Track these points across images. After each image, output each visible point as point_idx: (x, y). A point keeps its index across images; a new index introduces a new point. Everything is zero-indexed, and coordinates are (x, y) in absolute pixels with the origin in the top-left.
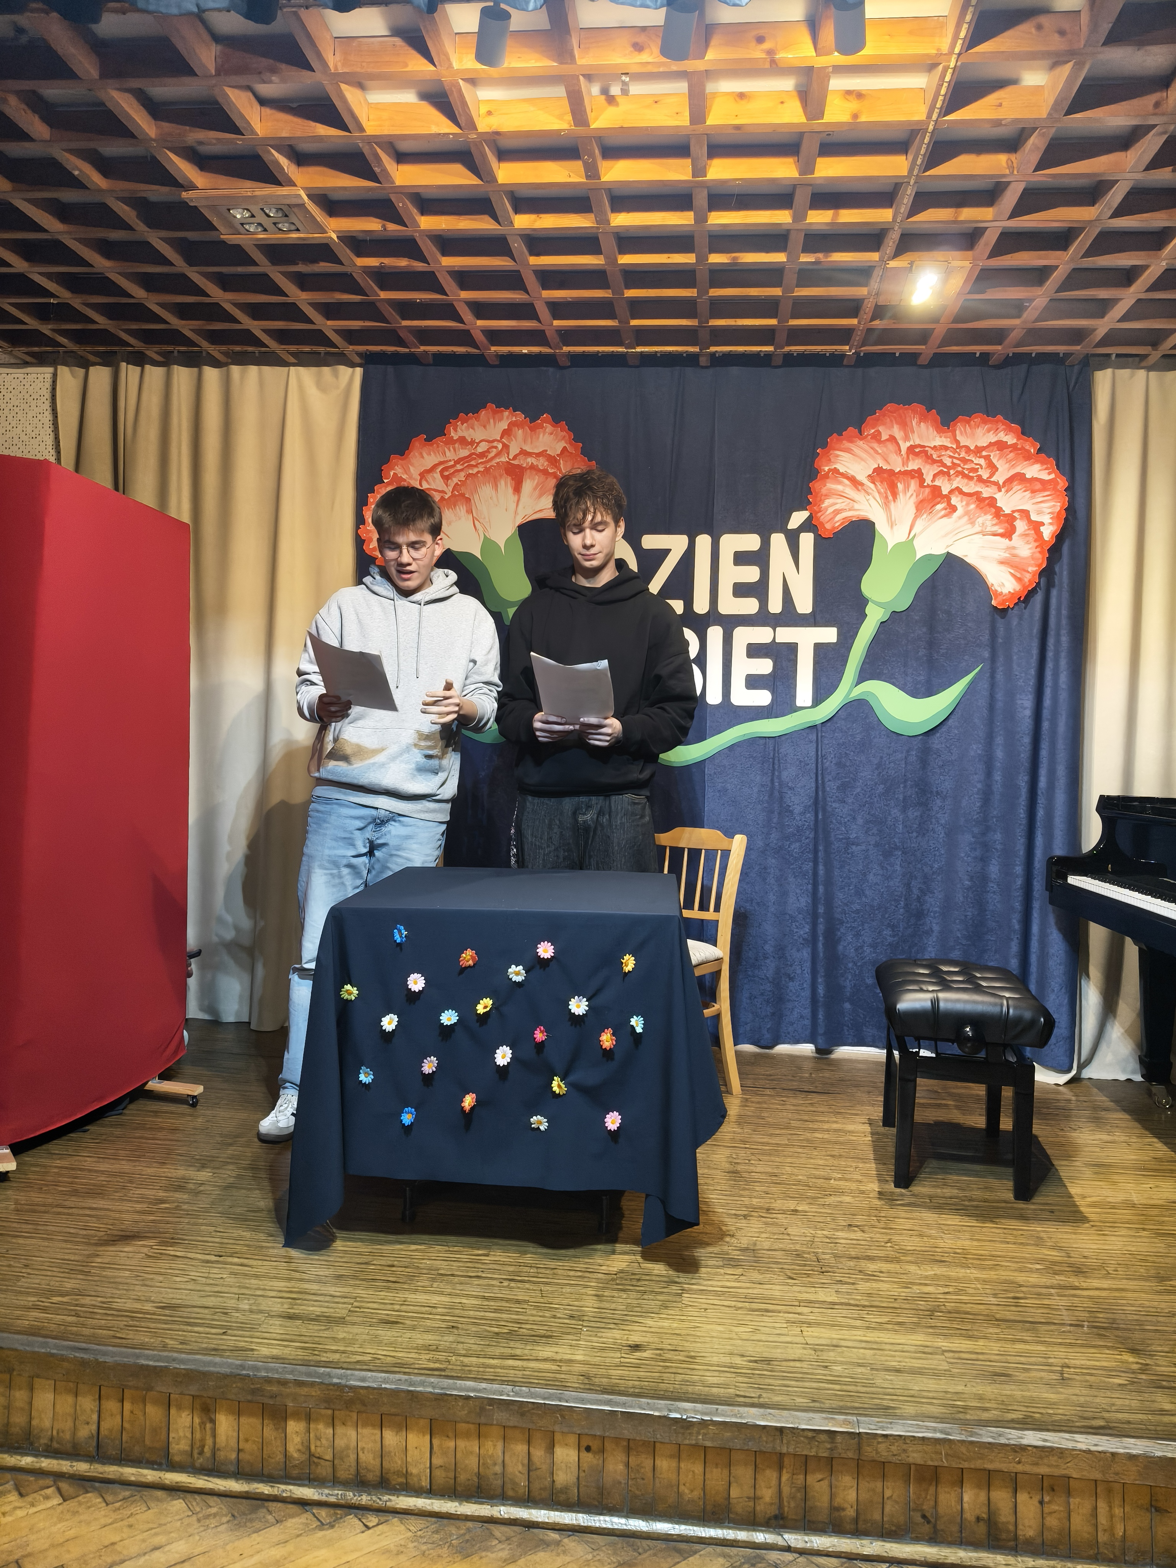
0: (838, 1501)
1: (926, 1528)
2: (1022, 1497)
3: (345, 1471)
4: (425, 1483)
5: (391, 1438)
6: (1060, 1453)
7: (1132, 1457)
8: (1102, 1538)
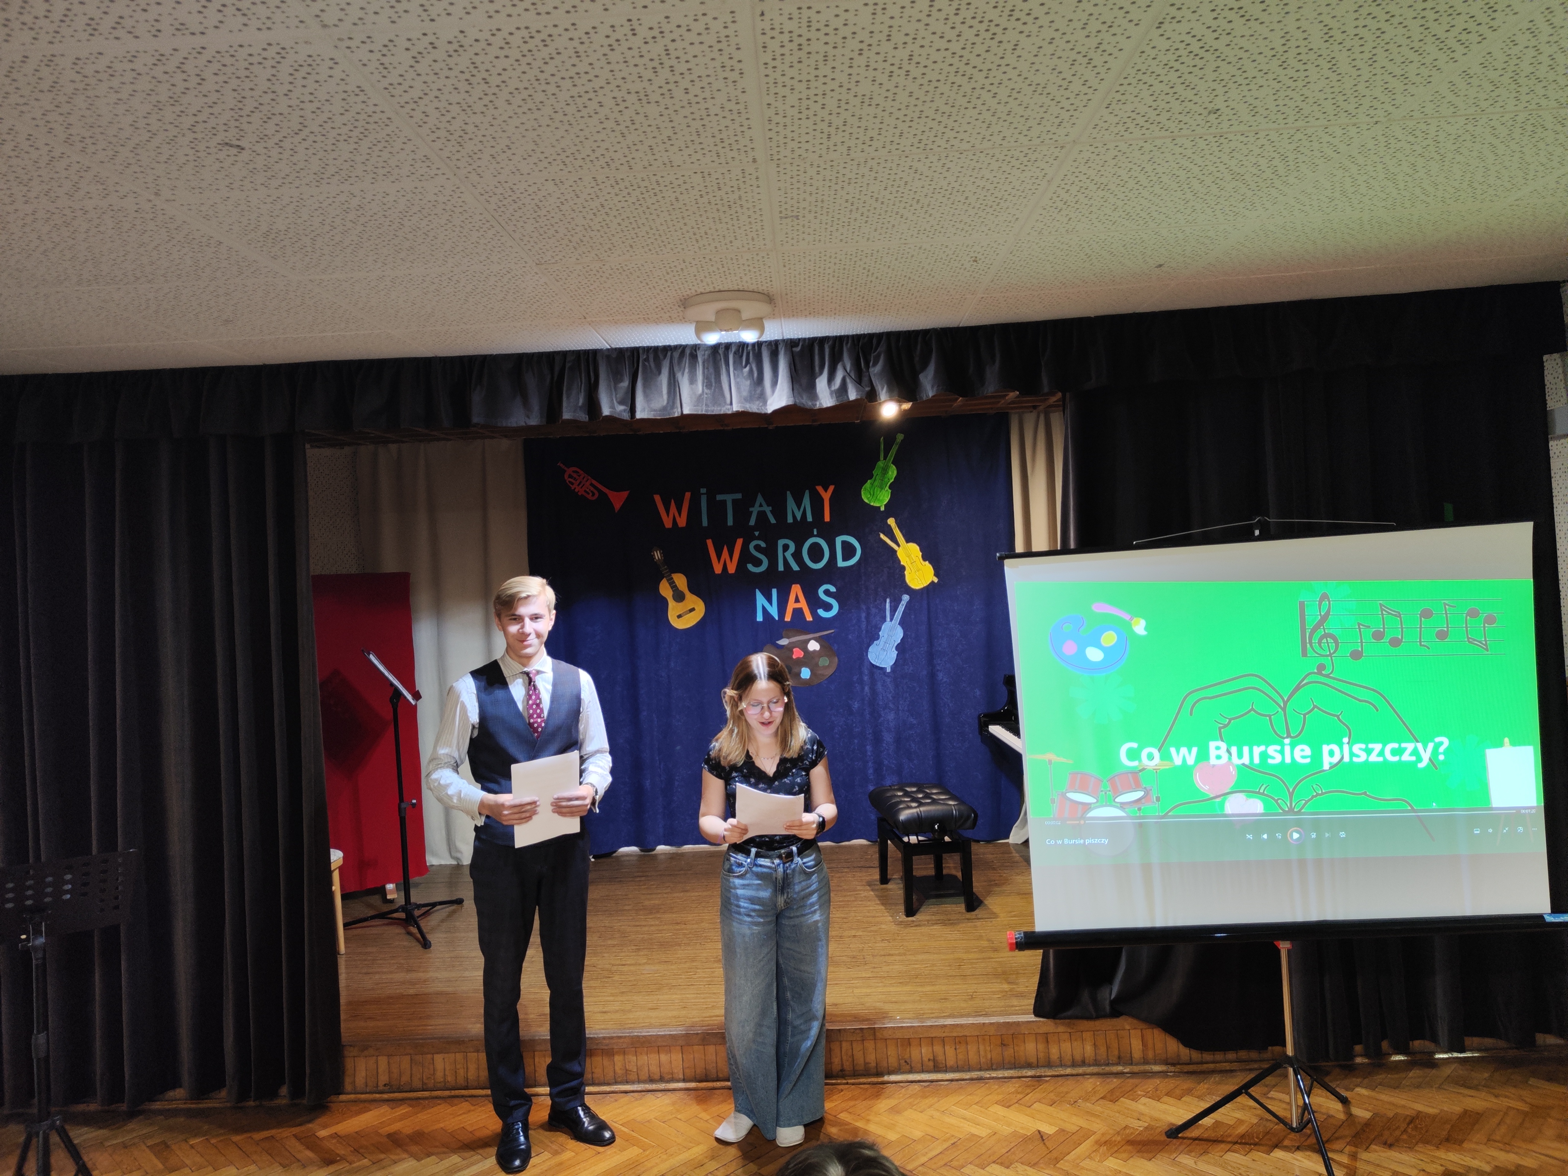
0: (868, 1060)
1: (908, 1067)
2: (947, 1048)
3: (644, 1075)
4: (681, 1076)
5: (664, 1058)
6: (961, 1026)
7: (991, 1024)
8: (983, 1060)
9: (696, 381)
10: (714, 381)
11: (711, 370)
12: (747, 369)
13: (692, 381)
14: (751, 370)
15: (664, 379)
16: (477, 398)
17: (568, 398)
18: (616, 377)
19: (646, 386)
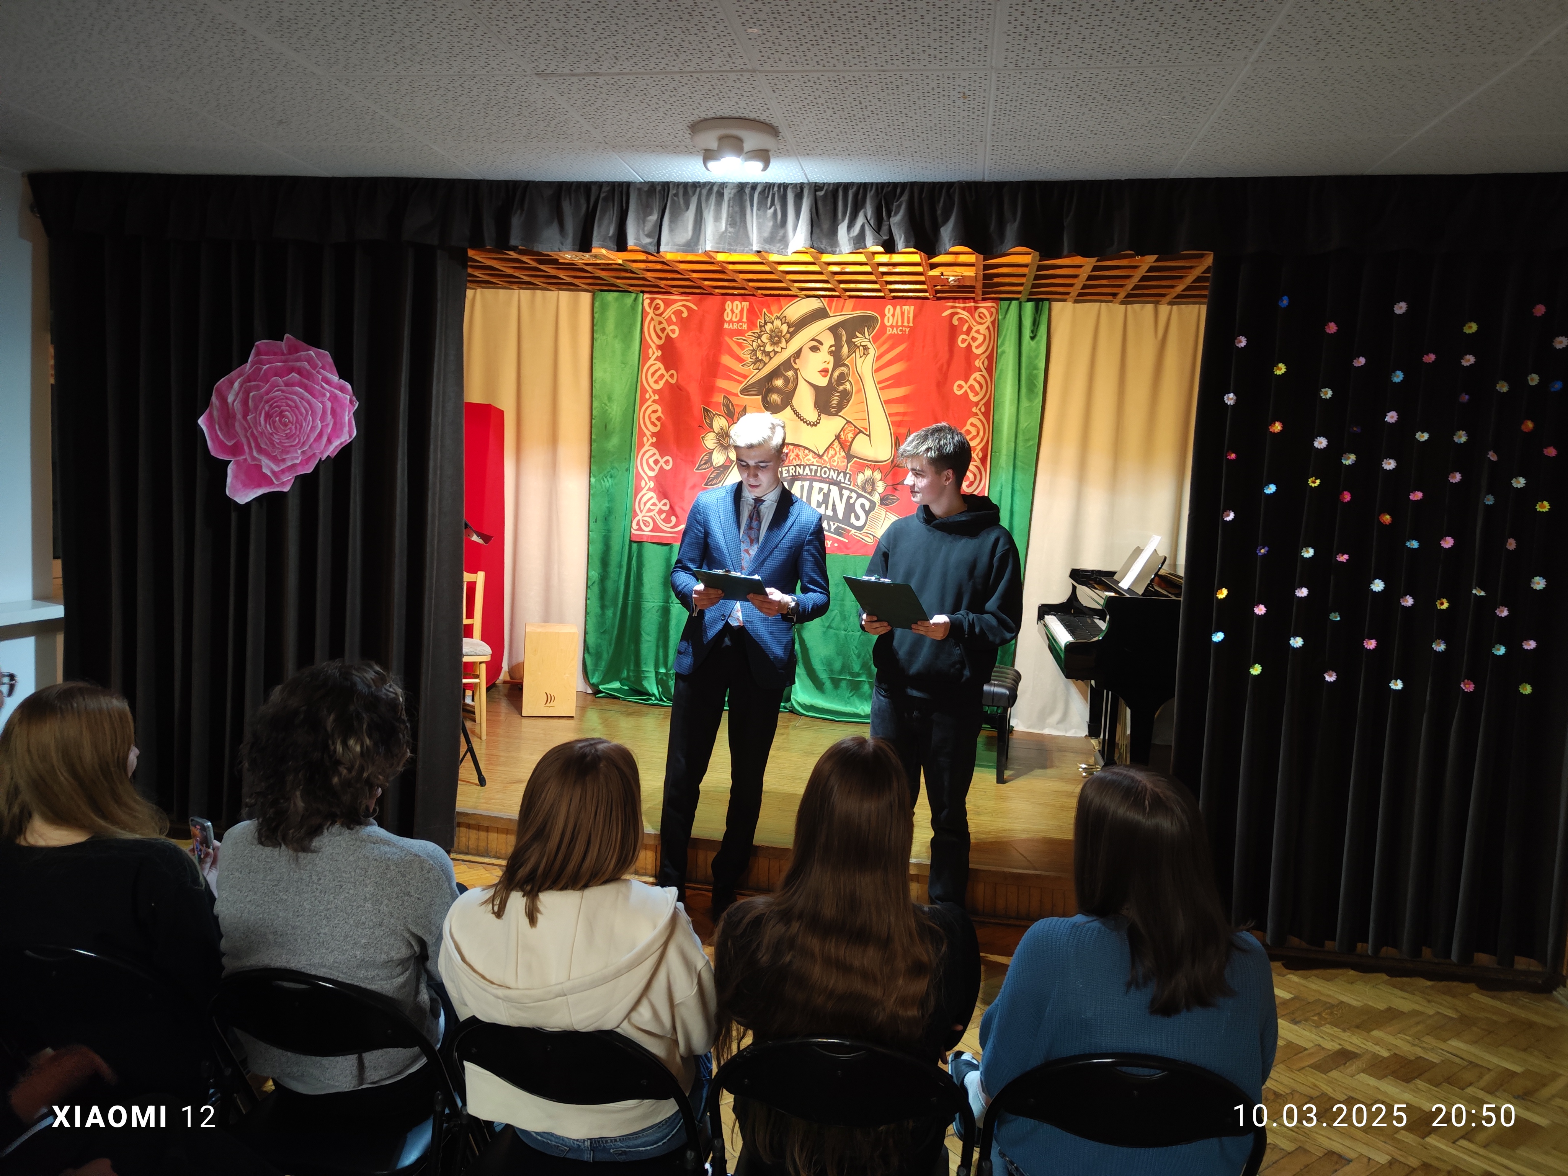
9: (721, 218)
10: (738, 220)
11: (737, 209)
12: (772, 209)
13: (717, 219)
14: (775, 211)
15: (690, 215)
16: (516, 222)
17: (599, 227)
18: (646, 210)
19: (673, 221)
